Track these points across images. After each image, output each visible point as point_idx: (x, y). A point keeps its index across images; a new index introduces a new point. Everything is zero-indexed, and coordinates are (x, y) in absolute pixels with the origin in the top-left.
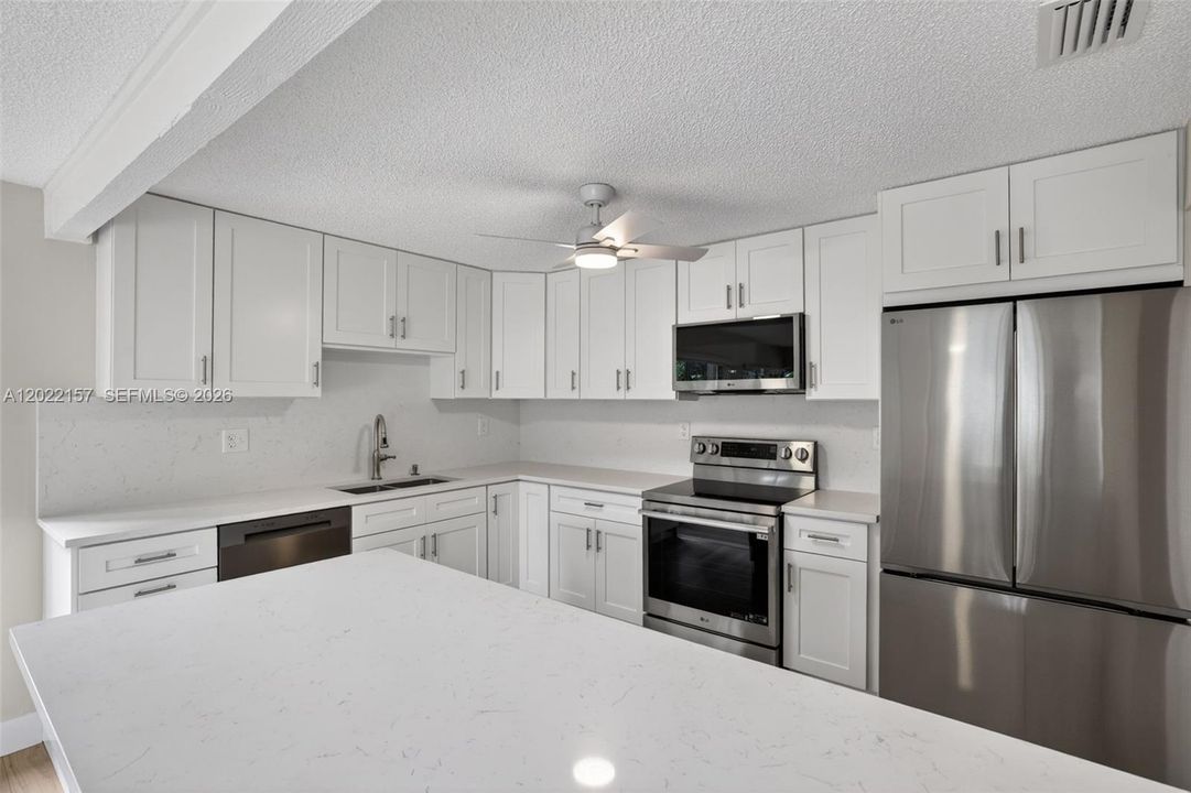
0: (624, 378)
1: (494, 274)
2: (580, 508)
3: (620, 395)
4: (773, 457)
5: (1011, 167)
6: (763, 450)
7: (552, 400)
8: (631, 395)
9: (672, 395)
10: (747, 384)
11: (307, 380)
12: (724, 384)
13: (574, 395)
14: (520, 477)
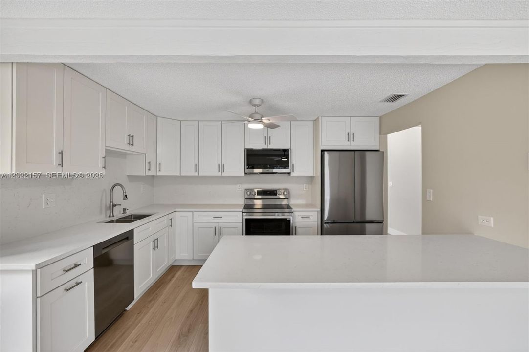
0: (222, 168)
1: (158, 118)
2: (211, 219)
3: (220, 174)
4: (276, 194)
5: (351, 118)
6: (273, 193)
7: (183, 176)
8: (224, 174)
9: (243, 174)
10: (270, 170)
11: (100, 166)
12: (265, 170)
13: (197, 174)
14: (176, 210)
